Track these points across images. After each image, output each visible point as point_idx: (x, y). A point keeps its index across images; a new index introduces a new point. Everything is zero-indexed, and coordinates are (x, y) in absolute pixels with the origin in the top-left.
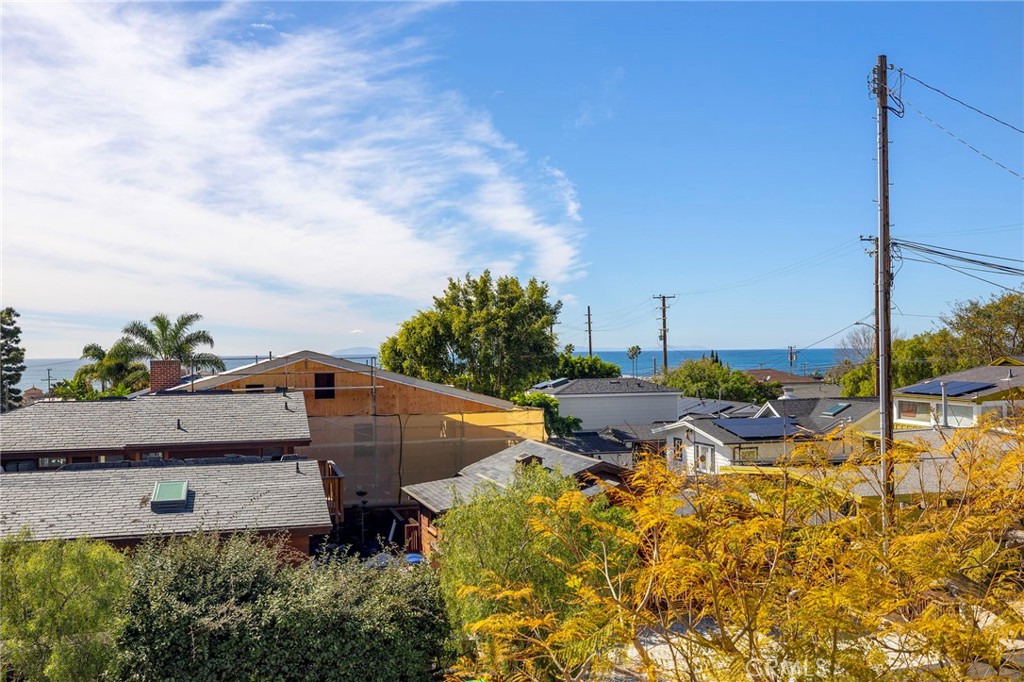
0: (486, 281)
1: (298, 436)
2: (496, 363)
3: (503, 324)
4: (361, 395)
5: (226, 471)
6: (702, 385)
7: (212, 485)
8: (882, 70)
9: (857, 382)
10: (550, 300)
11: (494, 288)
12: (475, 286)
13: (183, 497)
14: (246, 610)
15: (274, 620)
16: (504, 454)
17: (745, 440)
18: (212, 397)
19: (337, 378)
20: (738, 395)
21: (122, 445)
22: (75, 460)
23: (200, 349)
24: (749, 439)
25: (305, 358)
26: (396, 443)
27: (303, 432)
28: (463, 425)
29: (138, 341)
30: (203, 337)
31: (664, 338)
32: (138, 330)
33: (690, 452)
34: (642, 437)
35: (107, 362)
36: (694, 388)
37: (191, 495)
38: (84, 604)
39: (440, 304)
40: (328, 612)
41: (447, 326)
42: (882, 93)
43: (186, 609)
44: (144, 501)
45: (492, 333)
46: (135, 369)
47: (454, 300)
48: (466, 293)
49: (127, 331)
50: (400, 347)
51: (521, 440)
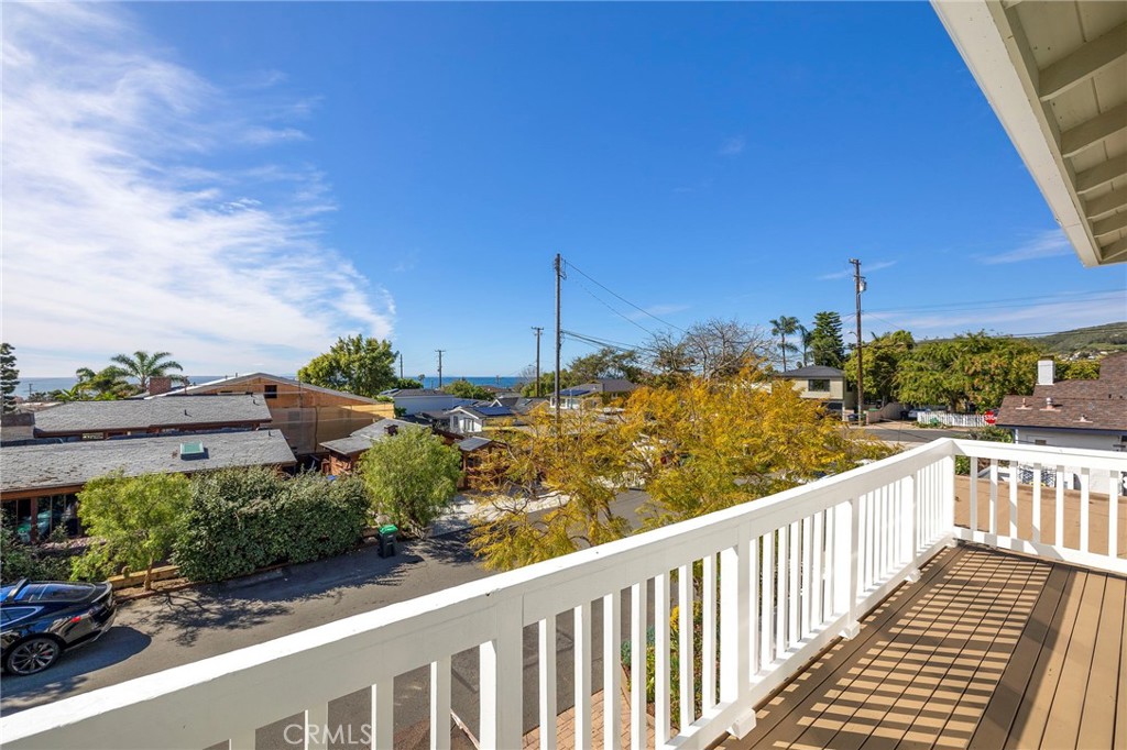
0: (359, 340)
1: (264, 418)
2: (363, 380)
3: (368, 362)
4: (293, 397)
5: (225, 436)
6: (462, 393)
7: (218, 445)
8: (558, 261)
9: (528, 392)
10: (393, 350)
11: (364, 343)
12: (353, 341)
13: (202, 451)
14: (267, 503)
15: (283, 505)
16: (375, 425)
17: (487, 415)
18: (204, 397)
19: (278, 388)
20: (478, 397)
21: (147, 425)
22: (110, 434)
23: (168, 372)
24: (490, 416)
25: (259, 377)
26: (314, 421)
27: (267, 415)
28: (349, 412)
29: (122, 366)
30: (175, 365)
31: (440, 370)
32: (122, 359)
33: (461, 423)
34: (438, 416)
35: (96, 379)
36: (458, 394)
37: (206, 450)
38: (166, 507)
39: (334, 350)
40: (313, 499)
41: (338, 362)
42: (558, 269)
43: (231, 504)
44: (175, 455)
45: (361, 366)
46: (119, 383)
47: (341, 348)
48: (348, 345)
49: (113, 359)
50: (309, 372)
51: (381, 418)
